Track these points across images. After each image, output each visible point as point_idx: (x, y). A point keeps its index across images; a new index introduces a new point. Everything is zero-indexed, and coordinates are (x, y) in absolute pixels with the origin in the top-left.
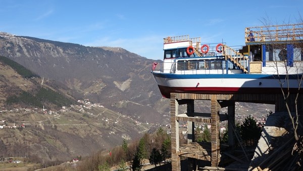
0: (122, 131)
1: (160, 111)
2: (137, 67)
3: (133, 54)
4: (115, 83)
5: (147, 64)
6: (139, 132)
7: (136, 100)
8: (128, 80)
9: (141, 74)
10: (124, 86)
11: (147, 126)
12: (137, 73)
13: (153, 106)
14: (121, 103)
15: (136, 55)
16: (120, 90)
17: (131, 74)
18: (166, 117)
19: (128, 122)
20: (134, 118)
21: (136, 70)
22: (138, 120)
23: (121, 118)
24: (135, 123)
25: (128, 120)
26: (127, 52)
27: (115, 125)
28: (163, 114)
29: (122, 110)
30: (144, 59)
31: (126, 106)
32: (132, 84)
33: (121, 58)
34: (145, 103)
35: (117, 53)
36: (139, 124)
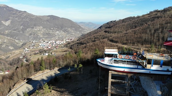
0: (9, 45)
1: (27, 35)
2: (14, 14)
3: (11, 8)
4: (2, 22)
5: (19, 13)
6: (18, 45)
7: (15, 30)
8: (10, 20)
9: (16, 17)
10: (7, 23)
11: (21, 42)
12: (14, 17)
13: (24, 33)
14: (7, 31)
15: (13, 8)
16: (5, 25)
17: (11, 18)
18: (30, 38)
19: (11, 41)
20: (14, 39)
21: (13, 16)
22: (16, 40)
23: (7, 39)
24: (15, 41)
25: (11, 40)
26: (8, 7)
27: (4, 42)
28: (29, 36)
29: (7, 35)
30: (17, 10)
31: (9, 33)
32: (11, 22)
33: (5, 9)
34: (19, 31)
35: (2, 7)
36: (17, 41)
